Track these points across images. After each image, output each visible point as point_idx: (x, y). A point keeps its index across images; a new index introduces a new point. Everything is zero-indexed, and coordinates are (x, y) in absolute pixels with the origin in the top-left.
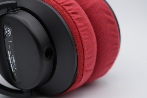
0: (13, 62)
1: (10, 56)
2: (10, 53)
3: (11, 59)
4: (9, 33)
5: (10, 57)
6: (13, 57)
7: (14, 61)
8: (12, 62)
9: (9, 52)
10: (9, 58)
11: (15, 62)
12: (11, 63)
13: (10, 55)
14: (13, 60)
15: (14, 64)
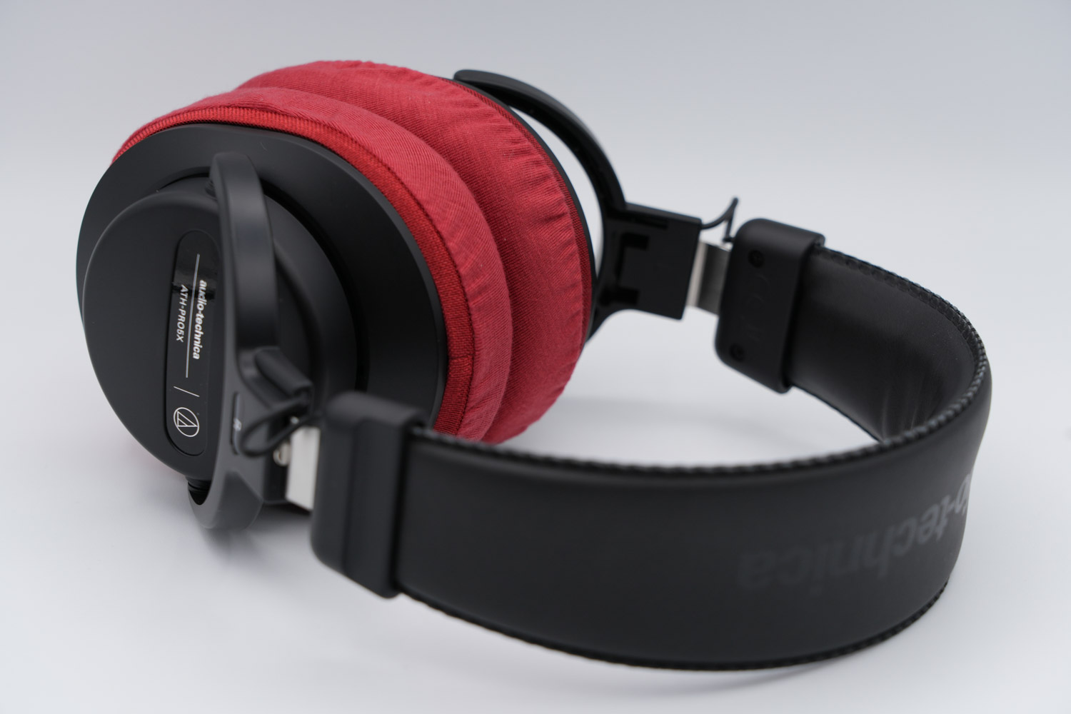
0: (187, 316)
1: (193, 340)
2: (192, 351)
3: (193, 329)
4: (180, 417)
5: (197, 337)
6: (181, 331)
7: (182, 319)
8: (194, 317)
9: (196, 356)
10: (202, 337)
11: (180, 313)
12: (202, 302)
13: (192, 346)
14: (186, 323)
15: (187, 309)
